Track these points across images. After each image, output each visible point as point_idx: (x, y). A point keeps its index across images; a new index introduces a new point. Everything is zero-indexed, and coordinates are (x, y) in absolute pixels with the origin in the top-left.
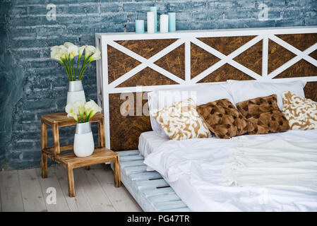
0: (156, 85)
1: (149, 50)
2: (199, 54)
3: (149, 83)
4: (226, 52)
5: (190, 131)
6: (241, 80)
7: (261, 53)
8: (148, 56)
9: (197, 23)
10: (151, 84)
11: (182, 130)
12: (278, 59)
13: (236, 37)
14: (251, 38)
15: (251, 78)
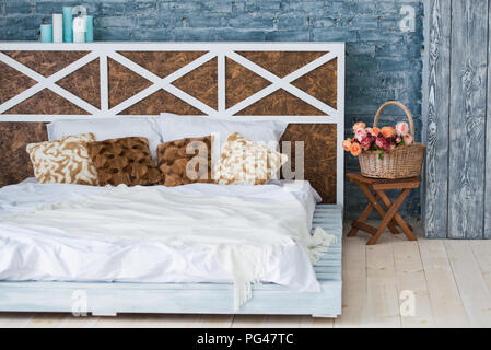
0: (60, 113)
1: (50, 65)
2: (121, 74)
3: (49, 111)
4: (162, 74)
5: (63, 174)
6: (186, 114)
7: (215, 77)
8: (47, 73)
9: (144, 32)
10: (54, 113)
11: (52, 172)
12: (242, 87)
13: (177, 53)
14: (200, 54)
15: (201, 113)
